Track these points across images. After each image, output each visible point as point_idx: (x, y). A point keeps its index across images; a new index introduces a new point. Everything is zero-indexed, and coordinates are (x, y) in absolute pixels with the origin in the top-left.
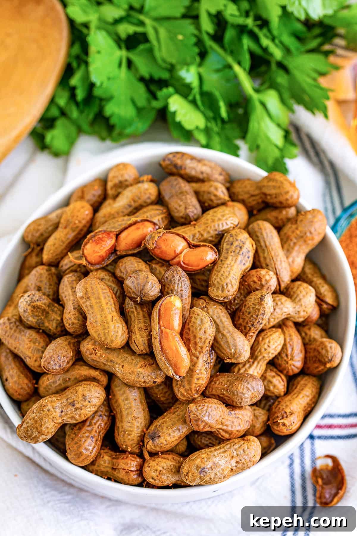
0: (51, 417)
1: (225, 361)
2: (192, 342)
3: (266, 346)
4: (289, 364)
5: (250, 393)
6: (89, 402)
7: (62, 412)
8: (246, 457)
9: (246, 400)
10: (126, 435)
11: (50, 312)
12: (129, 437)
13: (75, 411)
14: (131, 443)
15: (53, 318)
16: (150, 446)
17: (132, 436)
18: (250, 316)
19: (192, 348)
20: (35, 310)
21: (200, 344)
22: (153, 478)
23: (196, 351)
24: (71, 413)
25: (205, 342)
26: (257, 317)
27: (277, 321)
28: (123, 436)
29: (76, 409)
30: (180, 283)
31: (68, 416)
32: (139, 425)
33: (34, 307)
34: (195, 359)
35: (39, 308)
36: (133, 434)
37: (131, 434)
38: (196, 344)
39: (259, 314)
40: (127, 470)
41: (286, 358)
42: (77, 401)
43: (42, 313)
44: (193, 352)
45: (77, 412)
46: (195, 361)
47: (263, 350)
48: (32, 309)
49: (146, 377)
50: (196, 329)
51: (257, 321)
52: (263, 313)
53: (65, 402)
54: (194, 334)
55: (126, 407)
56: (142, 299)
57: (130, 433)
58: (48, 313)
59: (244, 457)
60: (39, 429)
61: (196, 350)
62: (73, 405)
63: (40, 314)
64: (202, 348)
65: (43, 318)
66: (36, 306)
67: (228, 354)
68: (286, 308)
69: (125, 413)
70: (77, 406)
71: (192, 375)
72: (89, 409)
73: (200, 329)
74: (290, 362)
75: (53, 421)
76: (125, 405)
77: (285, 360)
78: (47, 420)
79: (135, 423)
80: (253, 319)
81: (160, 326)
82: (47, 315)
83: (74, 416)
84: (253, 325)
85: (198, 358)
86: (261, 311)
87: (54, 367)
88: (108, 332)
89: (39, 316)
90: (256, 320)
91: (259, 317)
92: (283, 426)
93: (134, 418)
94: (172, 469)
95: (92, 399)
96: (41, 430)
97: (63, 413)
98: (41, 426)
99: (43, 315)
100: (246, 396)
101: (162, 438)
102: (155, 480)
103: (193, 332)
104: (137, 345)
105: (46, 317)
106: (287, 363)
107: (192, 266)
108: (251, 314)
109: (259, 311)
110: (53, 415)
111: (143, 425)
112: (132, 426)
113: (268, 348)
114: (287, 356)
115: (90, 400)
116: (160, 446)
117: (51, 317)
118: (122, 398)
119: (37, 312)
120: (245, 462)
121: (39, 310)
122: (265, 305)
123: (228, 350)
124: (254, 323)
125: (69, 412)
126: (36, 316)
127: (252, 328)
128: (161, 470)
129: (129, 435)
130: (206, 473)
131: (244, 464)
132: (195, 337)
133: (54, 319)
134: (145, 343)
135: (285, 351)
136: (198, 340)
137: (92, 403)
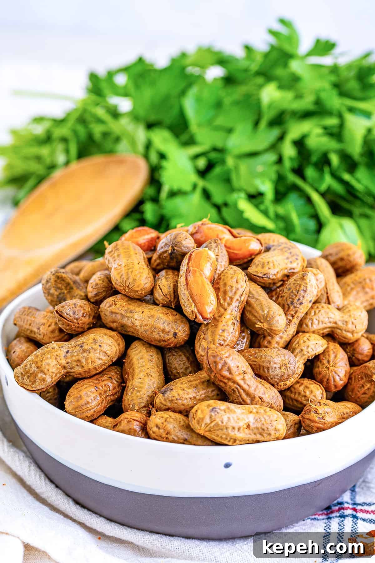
0: (55, 354)
1: (257, 326)
2: (222, 290)
3: (305, 339)
4: (330, 370)
5: (280, 359)
6: (100, 346)
7: (67, 352)
8: (267, 418)
9: (275, 365)
10: (135, 392)
11: (75, 288)
12: (138, 394)
13: (82, 353)
14: (139, 401)
15: (77, 293)
16: (160, 399)
17: (142, 393)
18: (290, 292)
19: (220, 297)
20: (58, 281)
21: (230, 294)
22: (157, 426)
23: (224, 302)
24: (78, 355)
25: (235, 293)
26: (298, 293)
27: (321, 326)
28: (132, 393)
29: (84, 351)
30: (217, 249)
31: (74, 358)
32: (151, 383)
33: (58, 277)
34: (222, 310)
35: (63, 280)
36: (143, 390)
37: (141, 391)
38: (225, 292)
39: (300, 289)
40: (129, 419)
41: (327, 364)
42: (86, 343)
43: (66, 287)
44: (221, 302)
45: (84, 355)
46: (222, 312)
47: (302, 341)
48: (56, 279)
49: (166, 324)
50: (227, 277)
51: (297, 298)
52: (305, 289)
53: (73, 344)
54: (225, 281)
55: (139, 365)
56: (174, 250)
57: (140, 389)
58: (72, 288)
59: (265, 416)
60: (39, 364)
61: (225, 300)
62: (82, 347)
63: (63, 287)
64: (231, 299)
65: (66, 292)
66: (60, 277)
67: (260, 317)
68: (333, 313)
69: (137, 371)
70: (85, 347)
71: (217, 325)
72: (98, 355)
73: (232, 278)
74: (331, 368)
75: (56, 359)
76: (139, 363)
77: (326, 367)
78: (49, 356)
79: (147, 380)
80: (293, 295)
81: (188, 267)
82: (71, 290)
83: (81, 359)
84: (292, 303)
85: (225, 310)
86: (302, 287)
87: (68, 312)
88: (132, 272)
89: (62, 289)
90: (296, 296)
91: (299, 293)
92: (315, 413)
93: (146, 375)
94: (180, 422)
95: (103, 344)
96: (41, 365)
97: (69, 354)
98: (42, 361)
99: (66, 289)
100: (276, 360)
101: (174, 391)
102: (159, 428)
103: (224, 280)
104: (161, 289)
105: (69, 292)
106: (328, 369)
107: (234, 250)
108: (291, 290)
109: (300, 287)
110: (57, 353)
111: (155, 385)
112: (143, 382)
113: (307, 341)
114: (329, 362)
115: (101, 345)
116: (170, 399)
117: (75, 293)
118: (137, 357)
119: (61, 283)
120: (265, 423)
121: (63, 282)
122: (308, 281)
123: (260, 312)
124: (293, 299)
125: (76, 354)
126: (59, 288)
127: (292, 307)
128: (167, 418)
129: (139, 391)
130: (218, 413)
131: (263, 424)
132: (225, 284)
133: (77, 295)
134: (170, 287)
135: (327, 357)
136: (228, 288)
137: (102, 348)
